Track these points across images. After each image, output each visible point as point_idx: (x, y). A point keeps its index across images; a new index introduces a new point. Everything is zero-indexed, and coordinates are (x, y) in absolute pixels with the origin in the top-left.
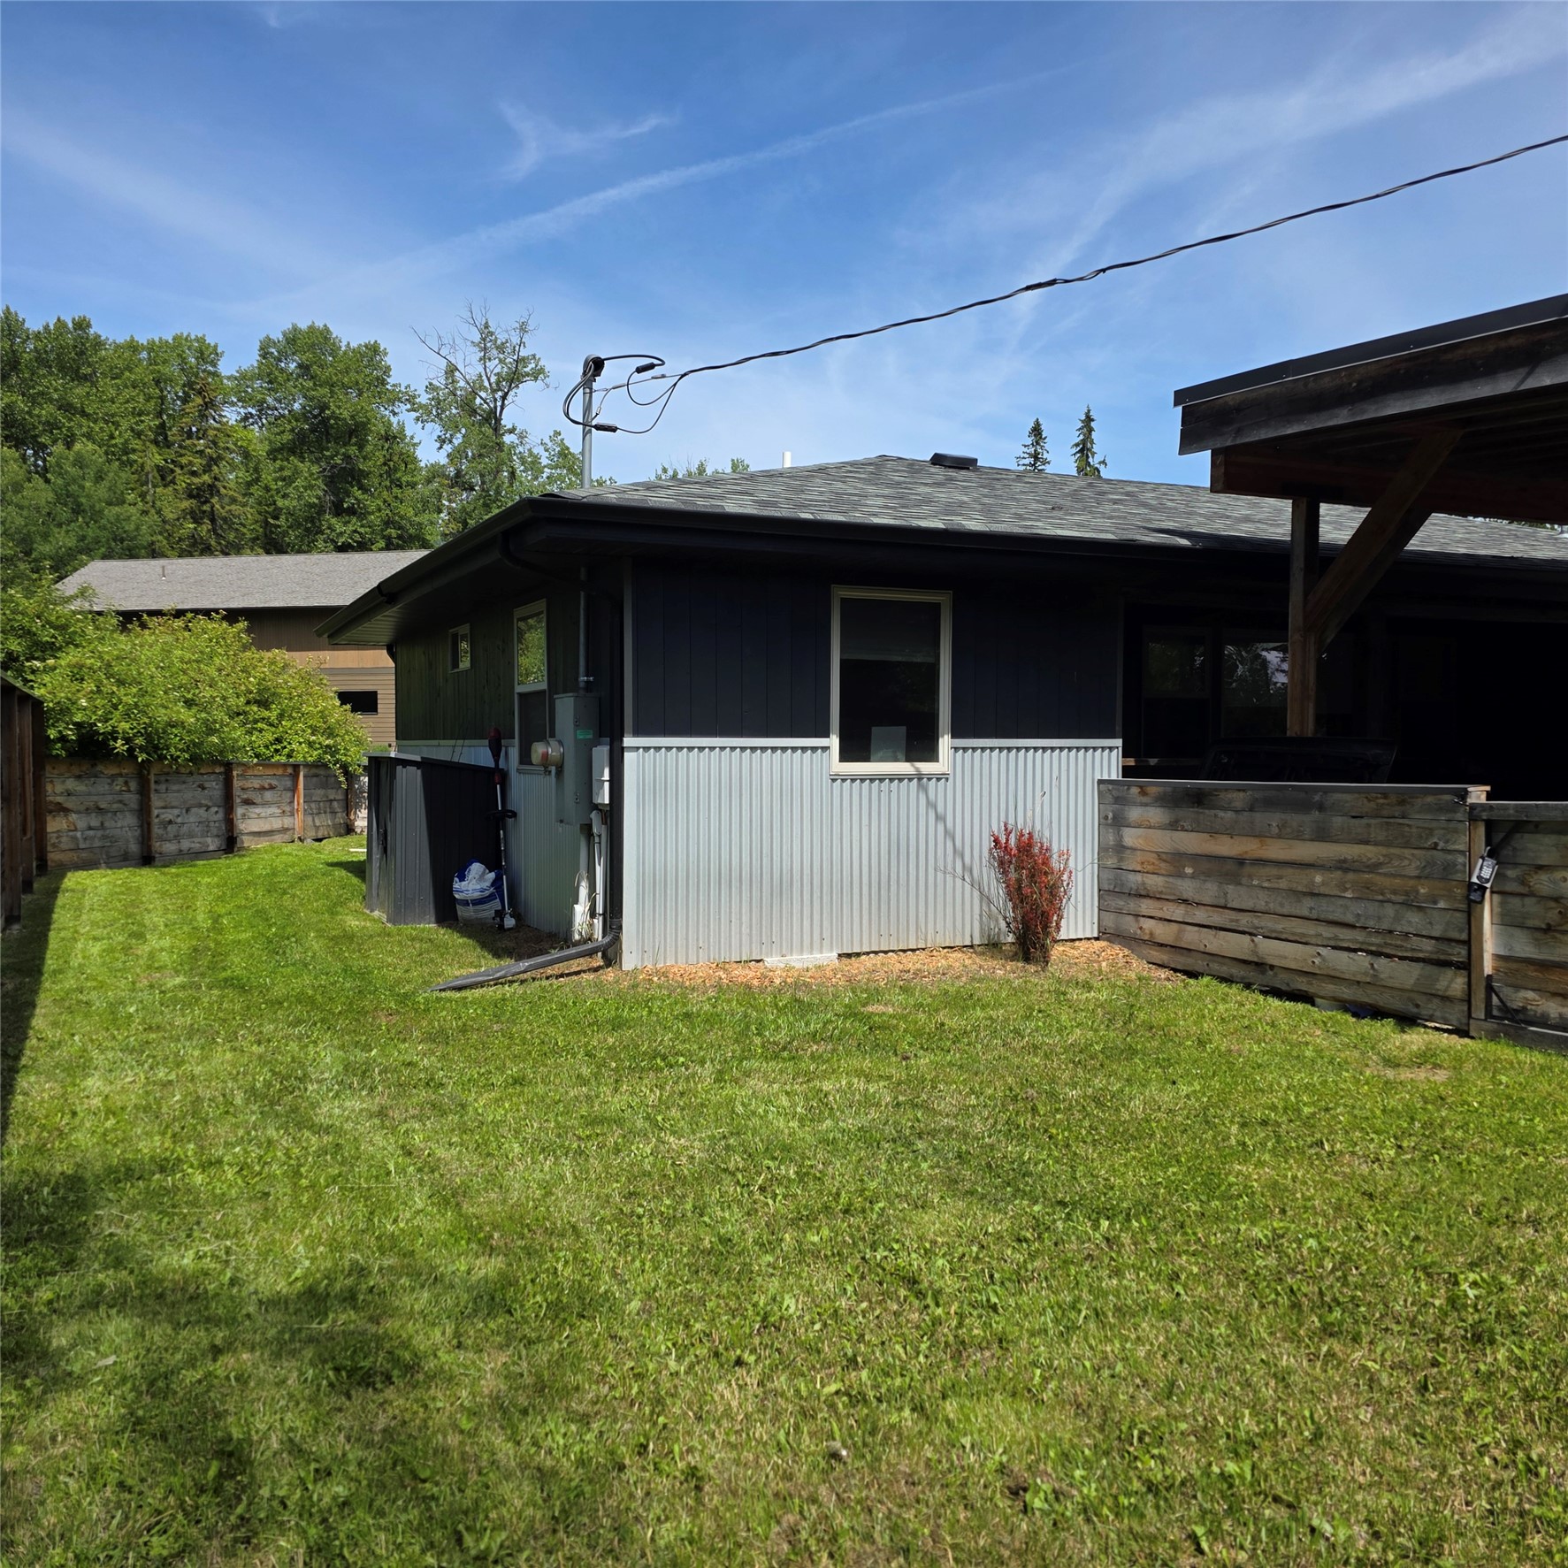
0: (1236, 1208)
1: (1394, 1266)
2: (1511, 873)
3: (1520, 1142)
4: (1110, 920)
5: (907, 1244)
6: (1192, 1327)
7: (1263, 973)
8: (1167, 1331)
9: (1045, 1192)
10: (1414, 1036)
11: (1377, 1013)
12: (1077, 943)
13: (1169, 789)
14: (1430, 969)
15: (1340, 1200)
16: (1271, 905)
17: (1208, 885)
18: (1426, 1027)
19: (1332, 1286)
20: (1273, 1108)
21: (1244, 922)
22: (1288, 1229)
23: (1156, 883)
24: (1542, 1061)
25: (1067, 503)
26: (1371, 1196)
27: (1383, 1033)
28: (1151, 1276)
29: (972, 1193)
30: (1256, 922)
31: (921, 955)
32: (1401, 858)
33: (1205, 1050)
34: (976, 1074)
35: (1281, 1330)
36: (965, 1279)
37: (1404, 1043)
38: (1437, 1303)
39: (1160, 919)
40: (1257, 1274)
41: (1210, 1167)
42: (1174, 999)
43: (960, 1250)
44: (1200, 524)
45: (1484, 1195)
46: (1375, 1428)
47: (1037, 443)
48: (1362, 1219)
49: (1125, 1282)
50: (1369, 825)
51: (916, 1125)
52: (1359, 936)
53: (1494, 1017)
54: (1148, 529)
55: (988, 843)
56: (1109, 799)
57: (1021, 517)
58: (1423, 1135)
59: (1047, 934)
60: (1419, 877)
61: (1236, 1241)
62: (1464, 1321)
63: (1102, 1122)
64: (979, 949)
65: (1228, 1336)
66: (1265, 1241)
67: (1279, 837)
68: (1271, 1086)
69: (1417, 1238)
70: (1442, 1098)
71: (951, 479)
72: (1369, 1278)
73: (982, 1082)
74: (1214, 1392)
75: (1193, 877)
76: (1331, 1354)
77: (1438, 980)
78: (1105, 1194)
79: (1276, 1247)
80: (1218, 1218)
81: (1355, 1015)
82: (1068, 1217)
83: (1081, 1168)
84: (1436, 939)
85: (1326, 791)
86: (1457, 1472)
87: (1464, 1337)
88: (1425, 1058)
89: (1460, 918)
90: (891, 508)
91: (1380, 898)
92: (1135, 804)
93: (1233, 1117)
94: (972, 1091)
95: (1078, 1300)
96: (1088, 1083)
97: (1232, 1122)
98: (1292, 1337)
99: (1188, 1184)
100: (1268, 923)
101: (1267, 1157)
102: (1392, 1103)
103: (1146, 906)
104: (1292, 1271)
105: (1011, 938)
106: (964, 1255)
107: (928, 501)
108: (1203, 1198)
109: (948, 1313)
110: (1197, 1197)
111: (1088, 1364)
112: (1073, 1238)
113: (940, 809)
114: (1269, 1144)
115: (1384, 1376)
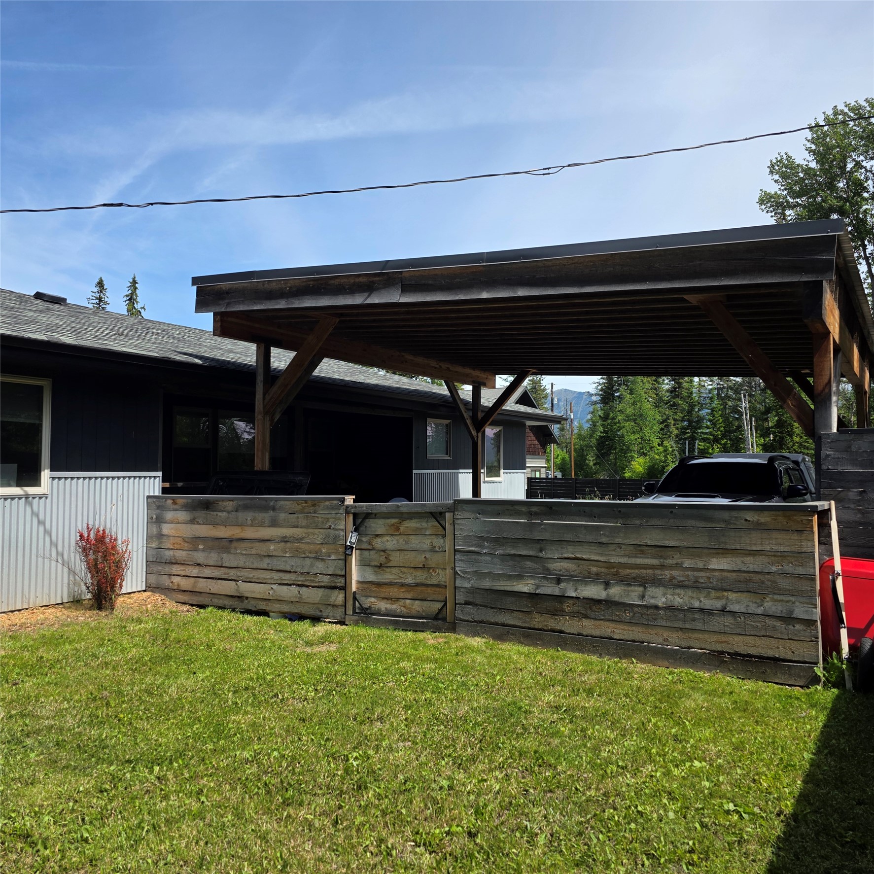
0: (233, 742)
1: (317, 757)
2: (364, 539)
3: (372, 677)
4: (153, 579)
5: (22, 811)
6: (212, 820)
7: (242, 602)
8: (197, 827)
9: (118, 756)
10: (320, 628)
11: (301, 617)
12: (132, 595)
13: (190, 501)
14: (327, 591)
15: (289, 726)
16: (247, 564)
17: (212, 554)
18: (325, 622)
19: (287, 776)
20: (251, 679)
21: (232, 574)
22: (262, 749)
23: (181, 555)
24: (378, 633)
25: (127, 332)
26: (304, 720)
27: (304, 628)
28: (186, 794)
29: (67, 767)
30: (238, 573)
31: (26, 613)
32: (314, 534)
33: (211, 651)
34: (67, 687)
35: (261, 809)
36: (65, 825)
37: (315, 632)
38: (339, 773)
39: (184, 576)
40: (247, 779)
41: (218, 721)
42: (192, 622)
43: (61, 807)
44: (206, 352)
45: (357, 709)
46: (314, 853)
47: (101, 291)
48: (300, 734)
49: (171, 802)
50: (298, 518)
51: (25, 728)
52: (293, 577)
53: (357, 613)
54: (177, 352)
55: (75, 537)
56: (154, 507)
57: (98, 337)
58: (327, 681)
59: (113, 591)
60: (322, 544)
61: (235, 762)
62: (352, 780)
63: (152, 704)
64: (67, 605)
65: (233, 820)
66: (250, 759)
67: (252, 526)
68: (249, 666)
69: (328, 740)
70: (335, 660)
71: (49, 309)
72: (306, 767)
73: (71, 692)
74: (226, 857)
75: (203, 550)
76: (289, 816)
77: (330, 597)
78: (156, 750)
79: (257, 760)
80: (223, 751)
81: (290, 620)
82: (134, 769)
83: (140, 736)
84: (330, 575)
85: (277, 500)
86: (355, 866)
87: (353, 789)
88: (325, 639)
89: (342, 563)
90: (8, 323)
91: (303, 556)
92: (169, 510)
93: (229, 688)
94: (65, 699)
95: (142, 821)
96: (142, 681)
97: (229, 691)
98: (268, 811)
99: (206, 734)
100: (246, 574)
101: (249, 708)
102: (312, 666)
103: (176, 569)
104: (266, 773)
105: (89, 596)
106: (63, 810)
107: (33, 321)
108: (215, 740)
109: (54, 852)
110: (211, 741)
111: (150, 861)
112: (137, 782)
113: (41, 517)
114: (250, 700)
115: (316, 821)
